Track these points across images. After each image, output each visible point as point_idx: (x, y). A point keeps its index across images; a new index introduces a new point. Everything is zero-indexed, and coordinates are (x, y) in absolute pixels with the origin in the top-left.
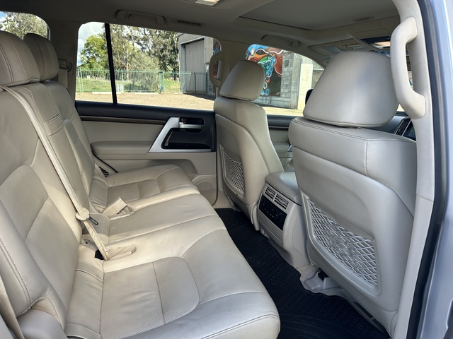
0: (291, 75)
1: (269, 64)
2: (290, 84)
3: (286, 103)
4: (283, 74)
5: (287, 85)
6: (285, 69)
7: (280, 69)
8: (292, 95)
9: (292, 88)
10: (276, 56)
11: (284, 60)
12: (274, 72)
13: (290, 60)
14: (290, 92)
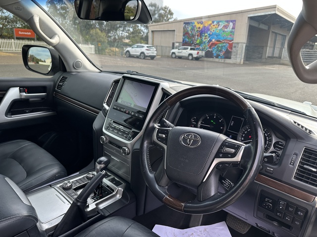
0: (237, 51)
1: (224, 46)
2: (237, 54)
3: (234, 62)
4: (232, 51)
5: (235, 55)
6: (234, 49)
7: (231, 49)
8: (238, 59)
9: (238, 56)
10: (229, 43)
11: (234, 45)
12: (227, 49)
13: (237, 46)
14: (236, 57)
